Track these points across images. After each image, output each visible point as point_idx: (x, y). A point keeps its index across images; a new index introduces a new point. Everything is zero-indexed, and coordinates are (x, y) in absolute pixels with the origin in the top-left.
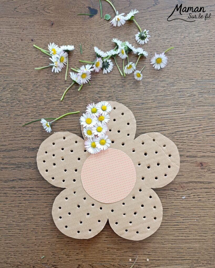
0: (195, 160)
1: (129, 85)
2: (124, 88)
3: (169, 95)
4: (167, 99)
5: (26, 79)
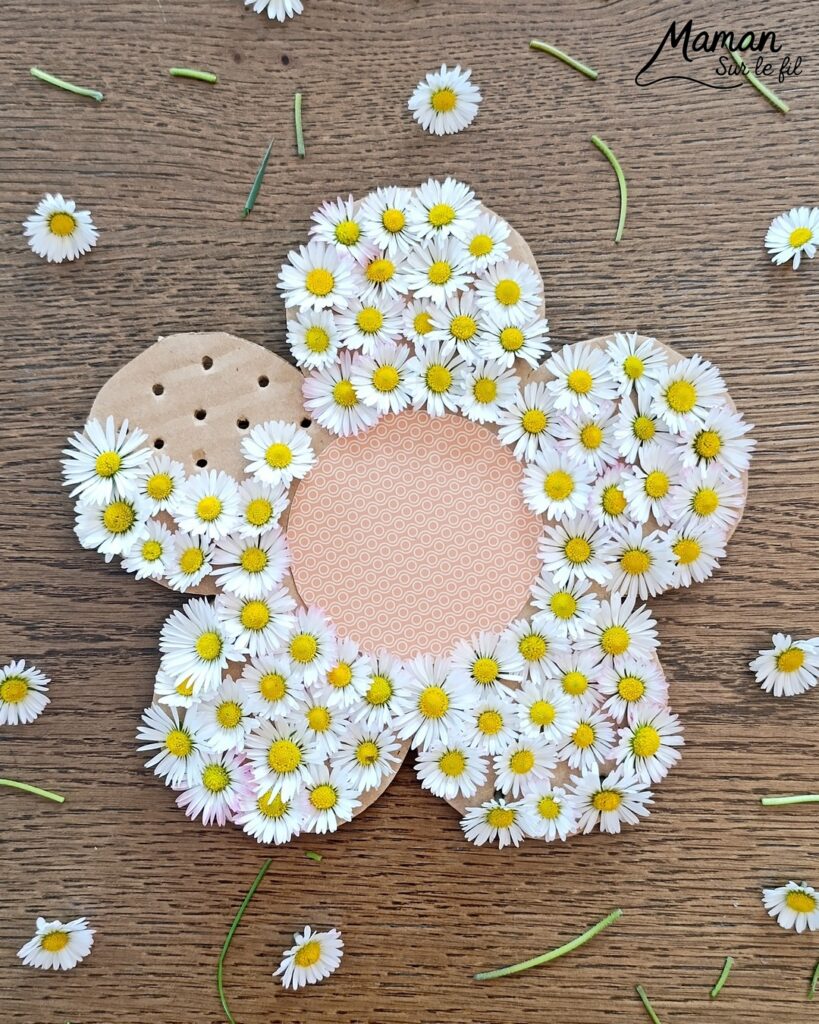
1: (734, 279)
2: (711, 291)
5: (252, 240)
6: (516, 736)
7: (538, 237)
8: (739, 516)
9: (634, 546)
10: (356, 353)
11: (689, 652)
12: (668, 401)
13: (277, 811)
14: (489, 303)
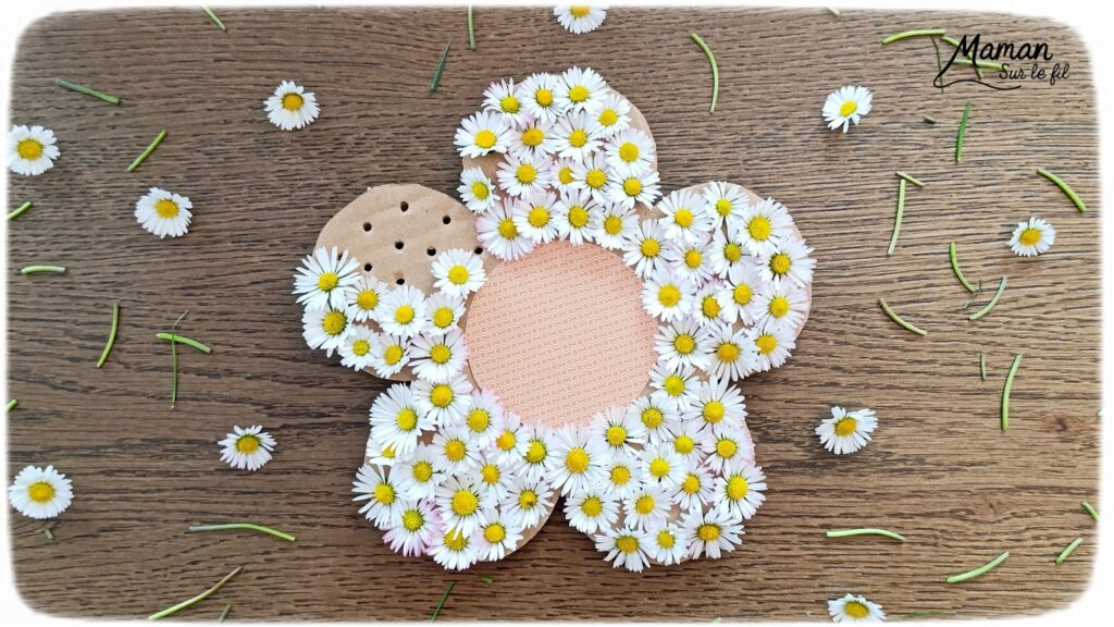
0: (1038, 410)
1: (799, 140)
2: (782, 149)
3: (942, 177)
4: (934, 190)
6: (641, 485)
7: (652, 110)
8: (805, 317)
9: (727, 341)
10: (516, 199)
11: (770, 421)
12: (750, 232)
13: (460, 545)
14: (615, 160)
